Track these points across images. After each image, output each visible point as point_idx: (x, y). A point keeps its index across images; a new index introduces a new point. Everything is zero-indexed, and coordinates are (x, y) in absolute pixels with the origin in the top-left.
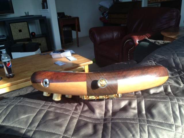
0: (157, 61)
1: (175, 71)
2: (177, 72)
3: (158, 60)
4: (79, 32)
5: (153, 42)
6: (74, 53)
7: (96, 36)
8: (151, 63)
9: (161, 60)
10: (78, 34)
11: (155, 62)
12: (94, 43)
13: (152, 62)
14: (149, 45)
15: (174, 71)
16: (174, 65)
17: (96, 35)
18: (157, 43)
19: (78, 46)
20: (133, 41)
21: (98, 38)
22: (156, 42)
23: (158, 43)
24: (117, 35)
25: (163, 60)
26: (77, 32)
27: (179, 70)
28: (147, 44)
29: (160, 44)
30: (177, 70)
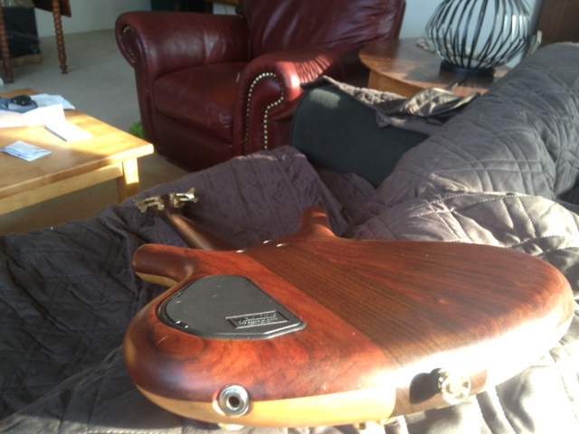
0: (455, 205)
1: (516, 242)
2: (520, 245)
3: (459, 203)
4: (64, 19)
5: (352, 93)
6: (73, 107)
7: (145, 46)
8: (439, 211)
9: (470, 203)
10: (63, 24)
11: (449, 208)
12: (136, 69)
13: (442, 209)
14: (340, 102)
15: (512, 240)
16: (511, 224)
17: (144, 42)
18: (363, 99)
19: (64, 70)
20: (281, 79)
21: (152, 53)
22: (360, 93)
23: (367, 96)
24: (214, 49)
25: (475, 202)
26: (57, 15)
27: (525, 240)
28: (332, 98)
29: (372, 103)
30: (522, 240)
